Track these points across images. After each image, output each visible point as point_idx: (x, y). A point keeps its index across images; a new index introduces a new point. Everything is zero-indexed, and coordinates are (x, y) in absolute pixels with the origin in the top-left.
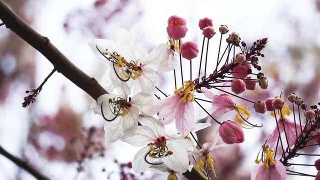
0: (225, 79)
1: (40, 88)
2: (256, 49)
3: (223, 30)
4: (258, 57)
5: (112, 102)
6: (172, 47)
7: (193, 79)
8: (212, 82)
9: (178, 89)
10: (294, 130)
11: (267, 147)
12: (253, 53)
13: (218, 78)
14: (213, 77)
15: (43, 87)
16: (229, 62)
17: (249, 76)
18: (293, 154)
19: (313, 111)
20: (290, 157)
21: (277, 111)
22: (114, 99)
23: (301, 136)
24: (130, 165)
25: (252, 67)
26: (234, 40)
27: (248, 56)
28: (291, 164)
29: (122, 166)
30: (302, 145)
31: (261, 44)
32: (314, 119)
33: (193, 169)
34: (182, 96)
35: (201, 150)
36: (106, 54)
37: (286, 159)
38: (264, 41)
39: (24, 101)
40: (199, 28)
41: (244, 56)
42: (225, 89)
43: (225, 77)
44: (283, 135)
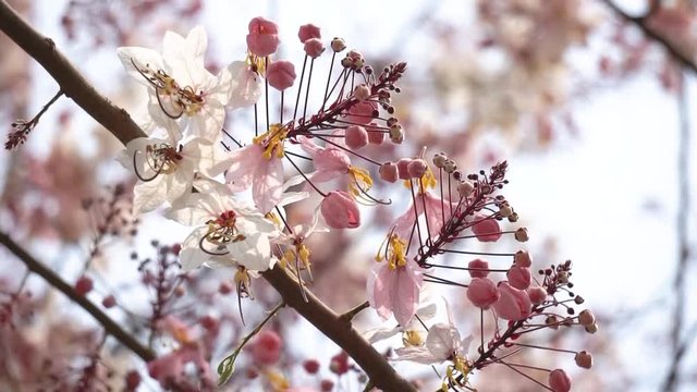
0: (336, 124)
1: (36, 121)
2: (387, 80)
3: (337, 46)
4: (390, 92)
5: (151, 150)
6: (254, 68)
7: (286, 121)
8: (315, 128)
9: (259, 135)
10: (439, 211)
11: (396, 236)
12: (382, 85)
13: (325, 123)
14: (317, 121)
15: (40, 119)
16: (344, 97)
17: (374, 121)
18: (434, 250)
19: (471, 183)
20: (430, 254)
21: (414, 180)
22: (155, 146)
23: (450, 222)
24: (176, 249)
25: (380, 108)
26: (352, 63)
27: (374, 89)
28: (432, 266)
29: (164, 251)
30: (451, 236)
31: (396, 71)
32: (472, 196)
33: (276, 265)
34: (266, 148)
35: (291, 236)
36: (147, 72)
37: (424, 257)
38: (401, 67)
39: (8, 140)
40: (299, 40)
41: (368, 89)
42: (336, 140)
43: (335, 120)
44: (422, 219)
